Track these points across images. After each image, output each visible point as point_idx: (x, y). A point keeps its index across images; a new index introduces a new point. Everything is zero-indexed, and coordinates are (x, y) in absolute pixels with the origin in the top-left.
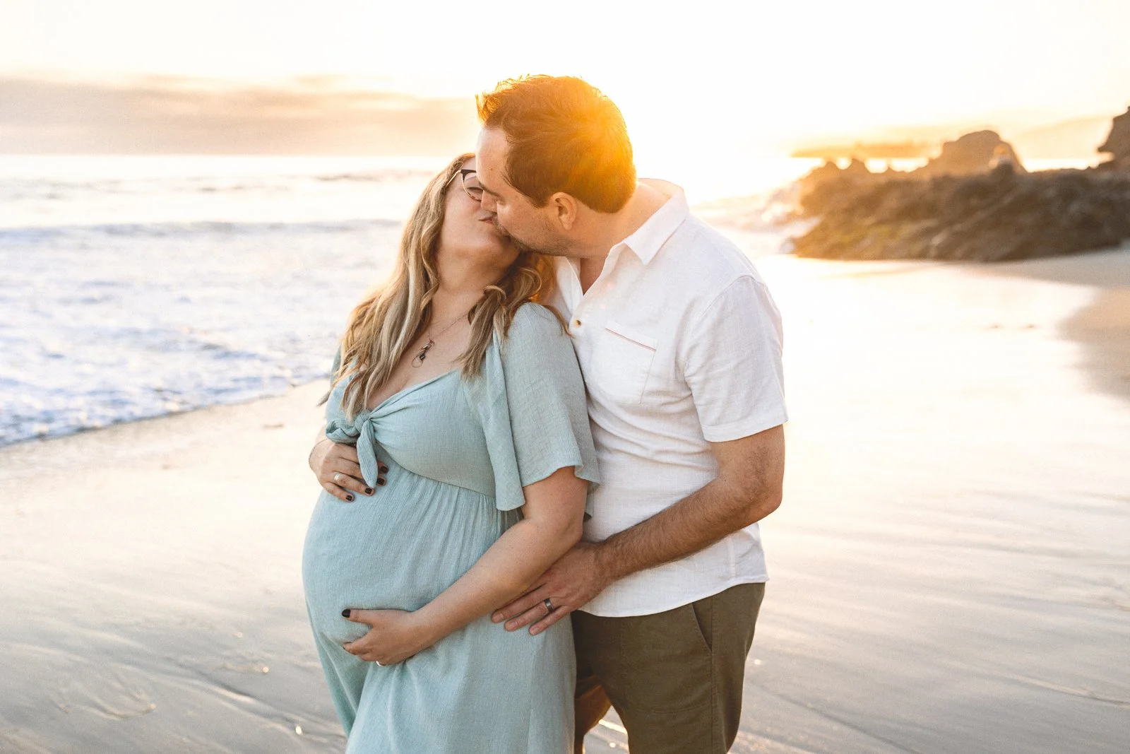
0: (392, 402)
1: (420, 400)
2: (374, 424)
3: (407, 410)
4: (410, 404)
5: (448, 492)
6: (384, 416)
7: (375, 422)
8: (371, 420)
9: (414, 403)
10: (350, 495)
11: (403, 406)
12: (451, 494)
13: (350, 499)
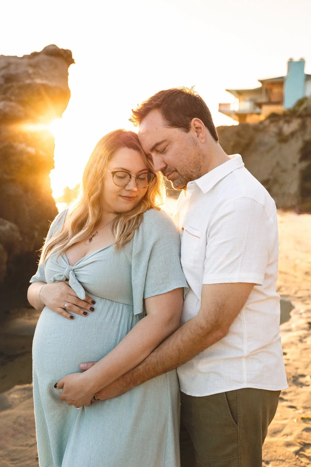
0: (84, 260)
1: (101, 257)
2: (75, 272)
3: (94, 263)
4: (96, 260)
5: (117, 306)
6: (81, 268)
7: (76, 271)
8: (73, 270)
9: (98, 259)
10: (72, 315)
11: (92, 261)
12: (119, 308)
13: (72, 317)
